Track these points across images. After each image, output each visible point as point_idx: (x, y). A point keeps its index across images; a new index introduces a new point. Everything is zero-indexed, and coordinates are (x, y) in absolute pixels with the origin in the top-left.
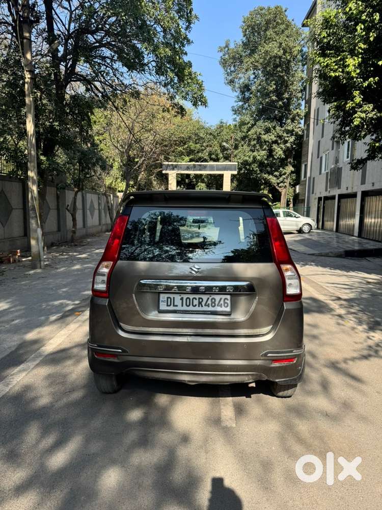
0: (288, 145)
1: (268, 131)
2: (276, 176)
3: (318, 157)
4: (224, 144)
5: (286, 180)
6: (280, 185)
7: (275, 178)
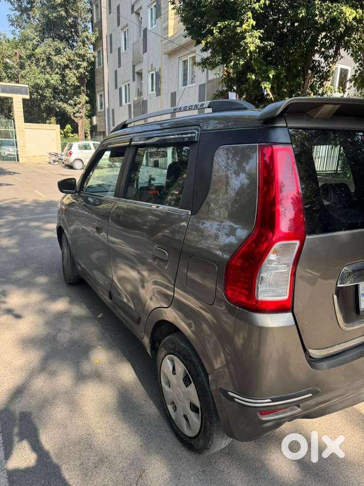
0: (81, 70)
1: (58, 52)
2: (71, 105)
3: (116, 88)
4: (8, 60)
5: (81, 110)
6: (76, 115)
7: (69, 107)
